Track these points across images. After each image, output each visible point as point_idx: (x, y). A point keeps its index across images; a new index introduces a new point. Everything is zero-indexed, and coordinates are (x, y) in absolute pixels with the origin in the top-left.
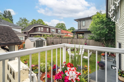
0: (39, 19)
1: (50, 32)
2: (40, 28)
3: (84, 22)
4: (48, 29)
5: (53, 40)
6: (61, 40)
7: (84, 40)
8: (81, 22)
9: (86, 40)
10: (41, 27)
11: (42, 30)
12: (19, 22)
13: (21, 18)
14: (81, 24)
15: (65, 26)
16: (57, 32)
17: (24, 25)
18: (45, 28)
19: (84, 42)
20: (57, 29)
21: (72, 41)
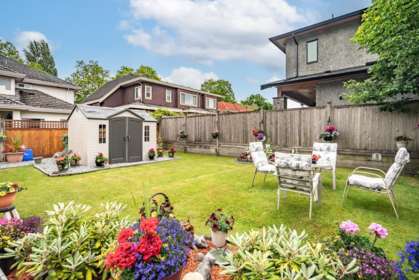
0: (142, 67)
1: (176, 104)
2: (140, 90)
3: (312, 46)
4: (169, 94)
5: (185, 125)
6: (218, 123)
7: (323, 111)
8: (302, 45)
9: (333, 113)
10: (144, 83)
11: (148, 95)
12: (75, 75)
13: (82, 63)
14: (302, 53)
15: (230, 88)
16: (203, 106)
17: (90, 85)
18: (158, 89)
19: (323, 120)
20: (203, 95)
21: (263, 122)
